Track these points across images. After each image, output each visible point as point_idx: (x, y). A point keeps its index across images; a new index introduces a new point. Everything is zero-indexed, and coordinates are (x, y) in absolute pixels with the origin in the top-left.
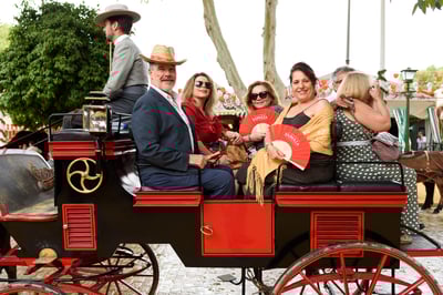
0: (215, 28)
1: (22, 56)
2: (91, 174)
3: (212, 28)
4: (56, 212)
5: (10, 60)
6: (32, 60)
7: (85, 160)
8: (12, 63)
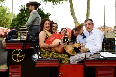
0: (74, 14)
1: (21, 20)
2: (20, 55)
3: (73, 14)
4: (7, 69)
5: (17, 21)
6: (23, 21)
7: (18, 50)
8: (18, 22)
